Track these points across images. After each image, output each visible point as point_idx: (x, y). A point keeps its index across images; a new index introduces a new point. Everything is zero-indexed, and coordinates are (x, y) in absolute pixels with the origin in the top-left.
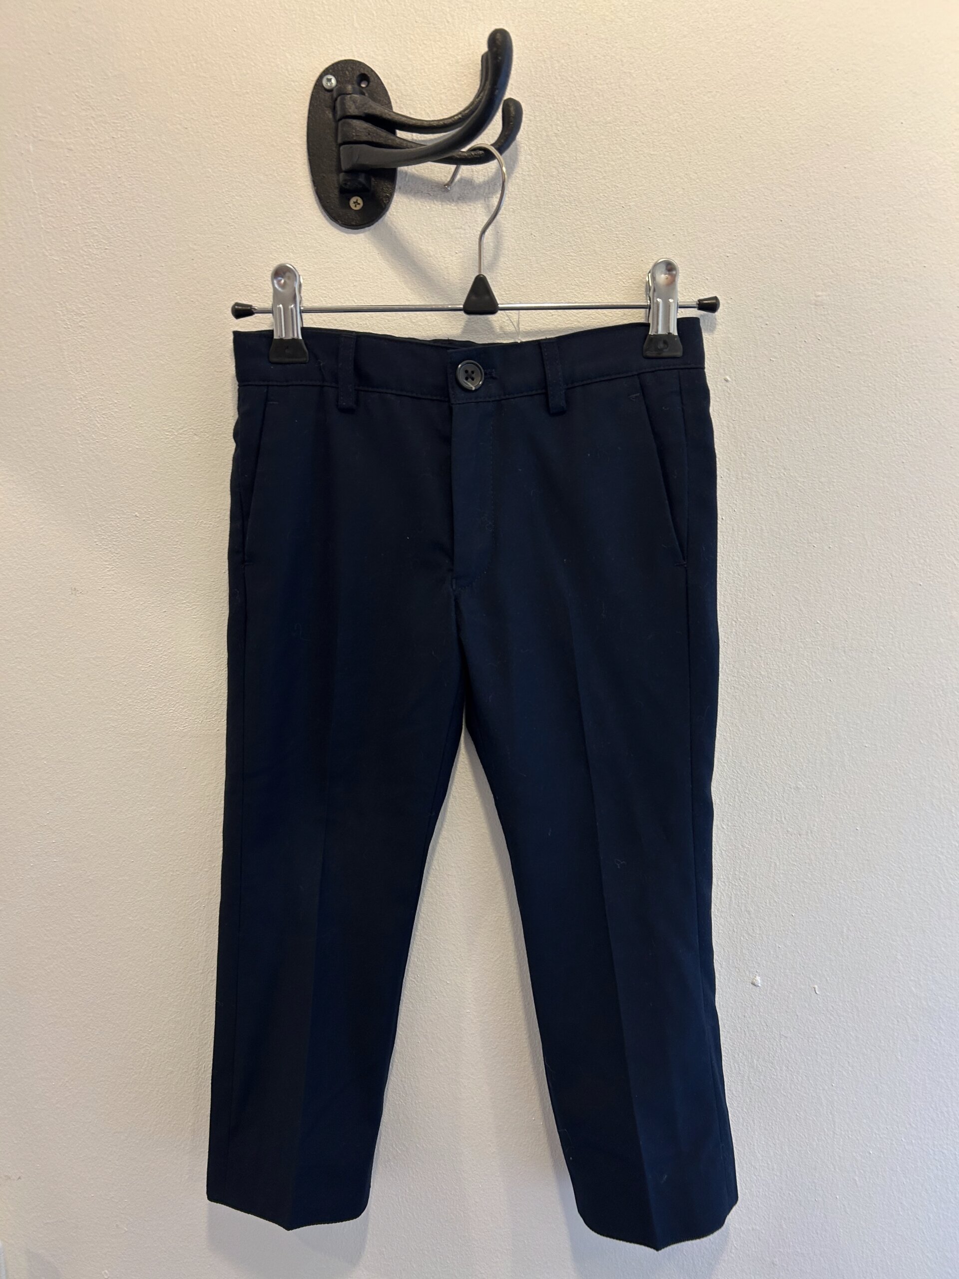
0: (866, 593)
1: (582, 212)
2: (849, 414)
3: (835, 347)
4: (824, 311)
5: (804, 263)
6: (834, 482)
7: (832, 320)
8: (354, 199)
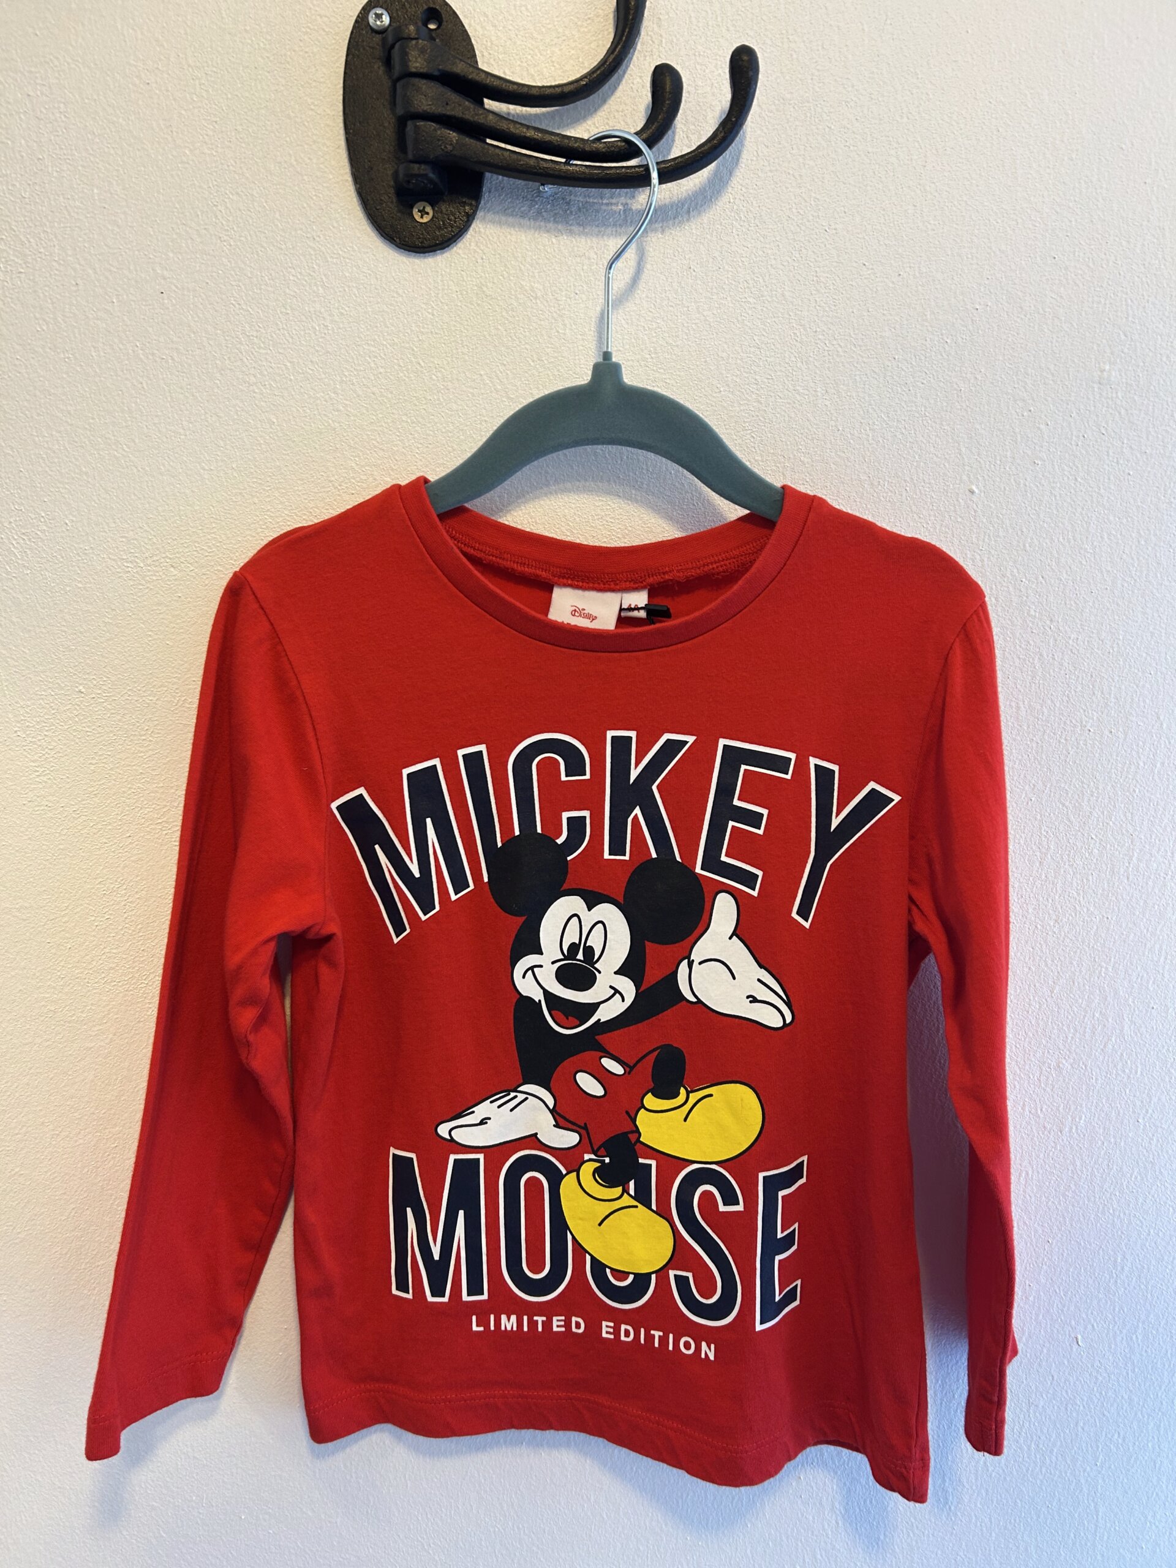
0: (1158, 796)
4: (1112, 393)
8: (420, 205)
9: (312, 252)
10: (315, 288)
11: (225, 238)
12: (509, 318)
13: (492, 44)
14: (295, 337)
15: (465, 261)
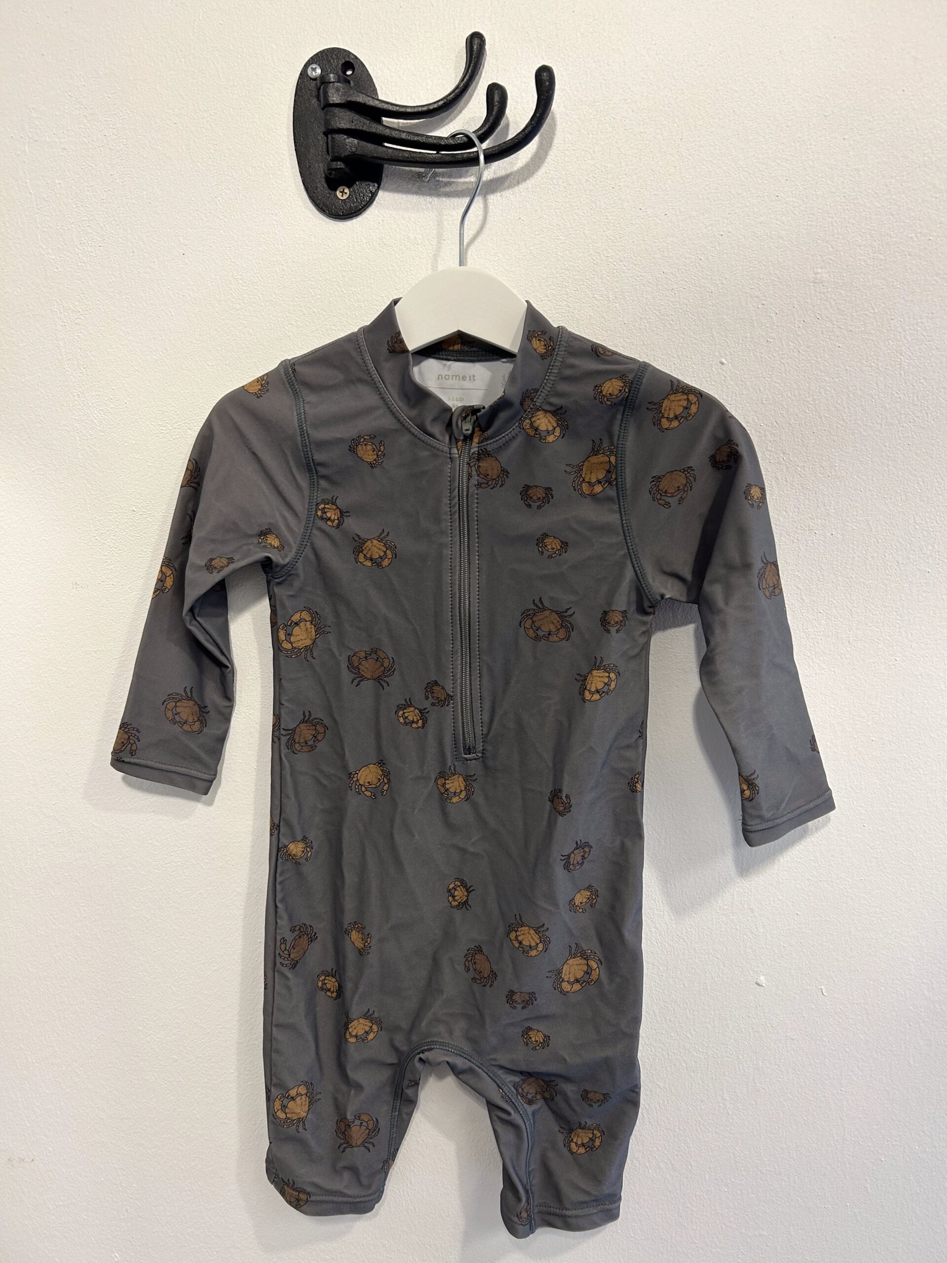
0: (870, 581)
1: (570, 194)
2: (851, 395)
3: (835, 326)
4: (824, 289)
5: (802, 239)
6: (836, 466)
7: (831, 298)
8: (341, 189)
9: (275, 223)
10: (277, 246)
11: (222, 217)
12: (401, 259)
13: (387, 80)
14: (265, 278)
15: (372, 223)
